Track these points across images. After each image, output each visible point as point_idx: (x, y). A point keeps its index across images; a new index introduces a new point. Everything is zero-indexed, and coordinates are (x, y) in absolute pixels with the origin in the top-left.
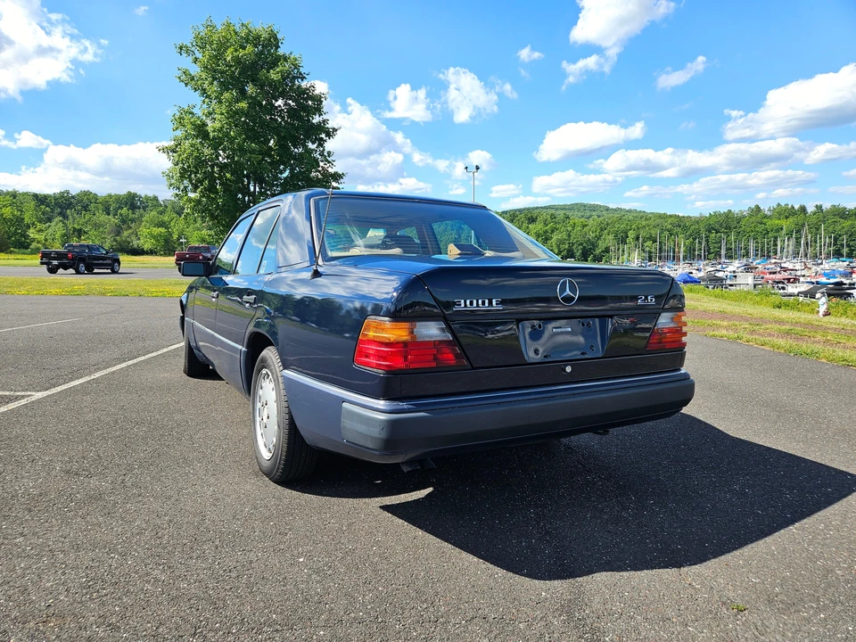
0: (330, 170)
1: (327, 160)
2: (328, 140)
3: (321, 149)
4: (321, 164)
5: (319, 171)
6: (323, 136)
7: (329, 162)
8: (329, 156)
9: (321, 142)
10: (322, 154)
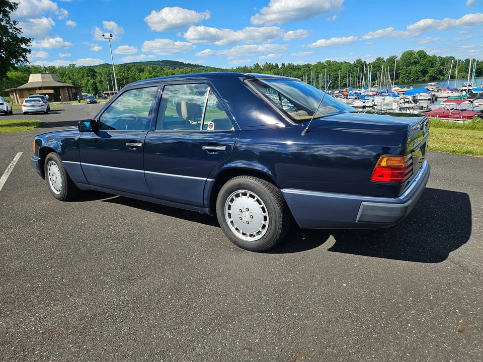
0: (19, 36)
1: (15, 28)
2: (11, 12)
3: (7, 19)
4: (11, 31)
5: (10, 36)
6: (7, 9)
7: (17, 29)
8: (15, 25)
9: (6, 14)
10: (8, 22)
